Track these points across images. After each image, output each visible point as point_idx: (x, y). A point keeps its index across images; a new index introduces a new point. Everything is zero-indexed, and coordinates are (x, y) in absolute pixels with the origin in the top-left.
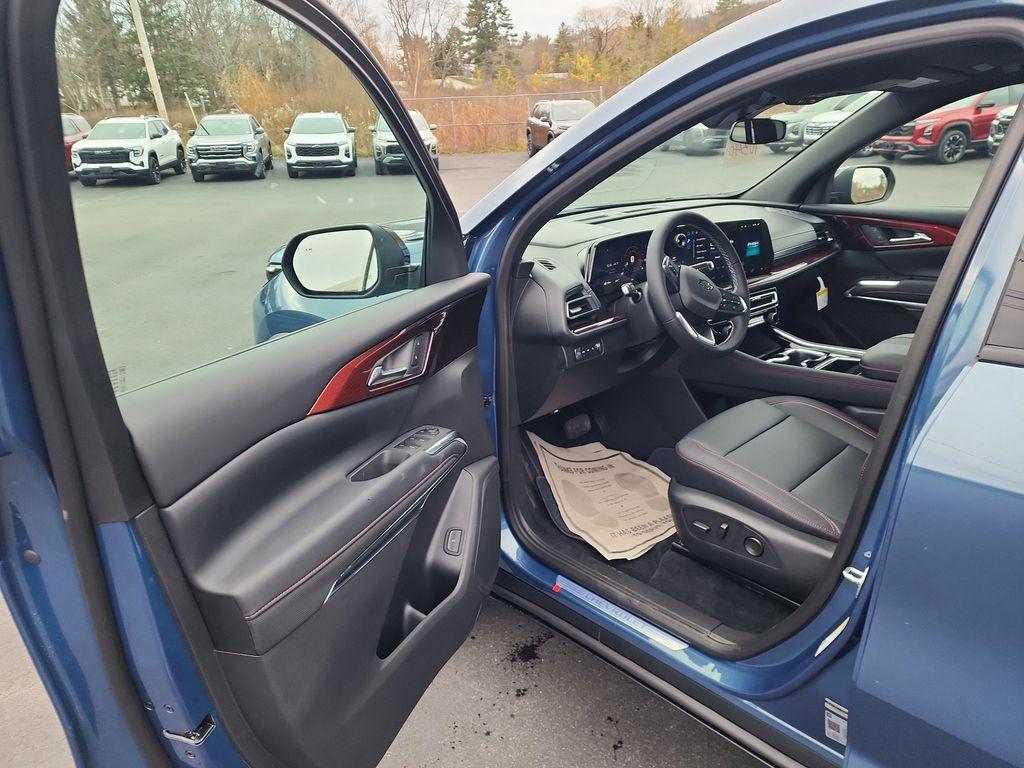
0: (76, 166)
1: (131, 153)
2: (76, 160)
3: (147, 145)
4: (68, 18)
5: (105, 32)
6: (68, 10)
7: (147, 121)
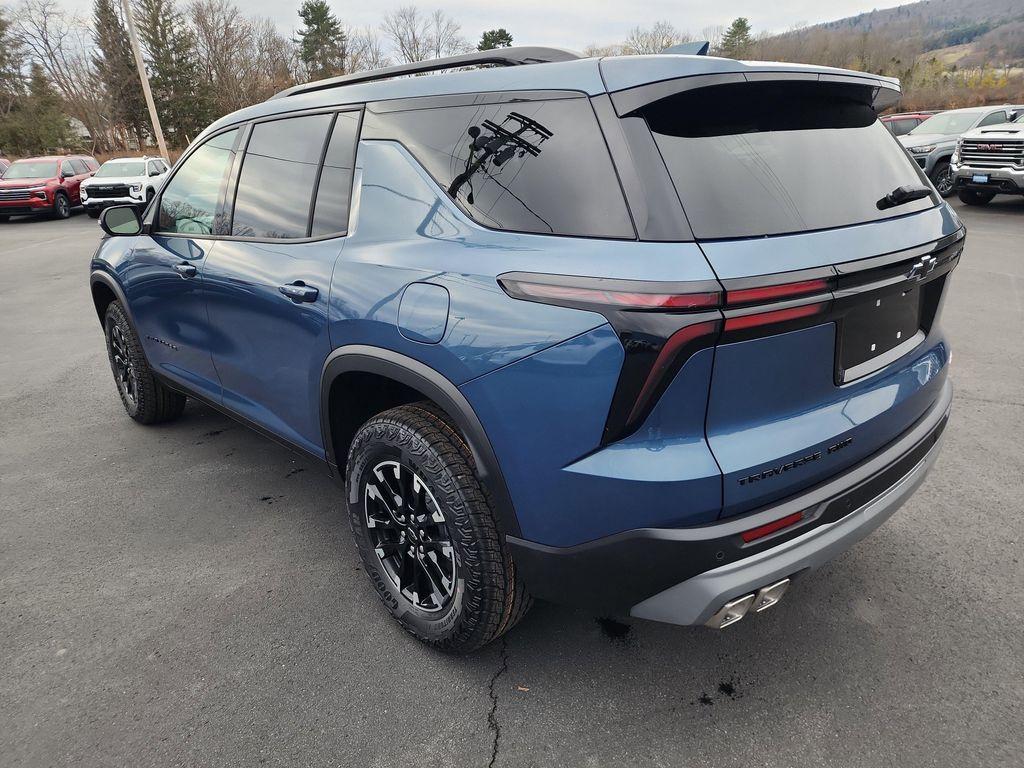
0: (84, 200)
1: (132, 189)
2: (84, 195)
3: (146, 181)
4: (97, 65)
5: (129, 78)
6: (96, 57)
7: (147, 161)
